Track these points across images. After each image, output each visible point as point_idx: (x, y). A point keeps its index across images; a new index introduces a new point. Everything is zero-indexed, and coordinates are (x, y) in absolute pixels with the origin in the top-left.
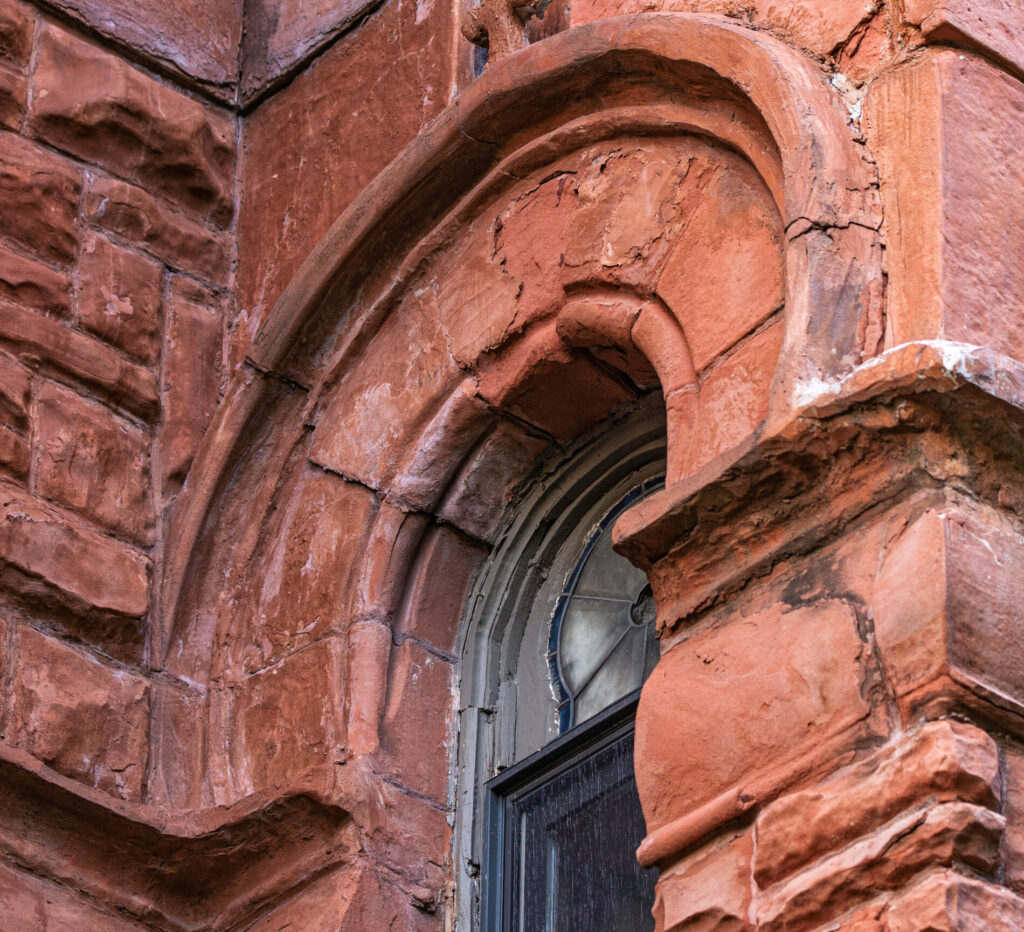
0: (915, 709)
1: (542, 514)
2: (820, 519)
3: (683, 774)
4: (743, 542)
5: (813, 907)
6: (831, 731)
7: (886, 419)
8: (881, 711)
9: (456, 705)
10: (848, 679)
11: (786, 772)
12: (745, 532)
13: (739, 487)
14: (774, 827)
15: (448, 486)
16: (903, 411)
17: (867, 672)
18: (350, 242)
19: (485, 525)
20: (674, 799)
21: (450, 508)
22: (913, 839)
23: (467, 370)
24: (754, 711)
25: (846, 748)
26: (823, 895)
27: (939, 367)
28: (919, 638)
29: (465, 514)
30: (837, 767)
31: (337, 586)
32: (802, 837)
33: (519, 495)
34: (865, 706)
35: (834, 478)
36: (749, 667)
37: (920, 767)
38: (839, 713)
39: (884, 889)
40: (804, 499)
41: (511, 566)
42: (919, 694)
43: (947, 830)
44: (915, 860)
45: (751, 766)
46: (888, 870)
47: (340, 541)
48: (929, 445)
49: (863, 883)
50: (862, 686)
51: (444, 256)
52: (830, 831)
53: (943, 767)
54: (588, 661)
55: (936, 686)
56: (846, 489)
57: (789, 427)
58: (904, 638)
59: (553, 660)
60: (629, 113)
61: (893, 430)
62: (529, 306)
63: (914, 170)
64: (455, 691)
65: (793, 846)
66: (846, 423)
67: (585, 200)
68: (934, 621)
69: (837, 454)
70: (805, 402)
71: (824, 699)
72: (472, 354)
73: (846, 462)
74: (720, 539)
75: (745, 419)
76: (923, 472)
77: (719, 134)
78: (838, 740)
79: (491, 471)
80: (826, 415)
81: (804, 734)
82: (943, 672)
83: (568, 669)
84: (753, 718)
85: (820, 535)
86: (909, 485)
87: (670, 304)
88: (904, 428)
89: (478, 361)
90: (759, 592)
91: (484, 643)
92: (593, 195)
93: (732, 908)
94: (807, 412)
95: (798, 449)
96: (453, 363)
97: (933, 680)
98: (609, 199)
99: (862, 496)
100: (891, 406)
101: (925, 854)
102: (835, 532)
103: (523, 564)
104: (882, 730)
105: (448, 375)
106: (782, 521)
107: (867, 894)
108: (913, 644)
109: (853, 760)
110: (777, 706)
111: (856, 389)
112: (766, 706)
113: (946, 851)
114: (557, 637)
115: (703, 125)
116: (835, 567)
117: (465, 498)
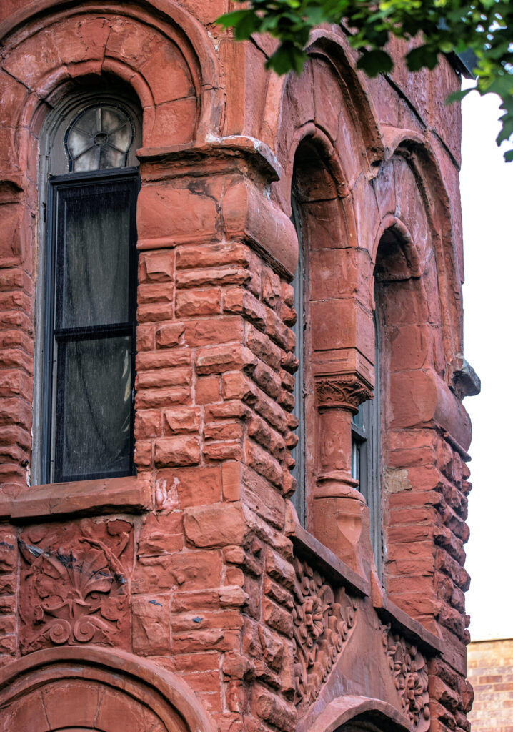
0: (232, 238)
1: (70, 103)
2: (201, 170)
3: (153, 228)
4: (176, 167)
5: (197, 284)
6: (204, 234)
7: (232, 153)
8: (219, 233)
9: (39, 153)
10: (211, 222)
11: (187, 240)
12: (177, 165)
13: (181, 155)
14: (185, 256)
15: (50, 94)
16: (237, 153)
17: (218, 222)
18: (32, 13)
19: (54, 103)
20: (149, 235)
21: (49, 99)
22: (233, 277)
23: (65, 64)
24: (179, 219)
25: (208, 240)
26: (202, 282)
27: (253, 147)
28: (237, 219)
29: (52, 100)
30: (204, 244)
31: (13, 113)
32: (194, 262)
33: (65, 97)
34: (216, 231)
35: (209, 161)
36: (178, 206)
37: (235, 256)
38: (207, 230)
39: (219, 285)
40: (199, 163)
41: (58, 116)
42: (235, 234)
43: (243, 278)
44: (232, 282)
45: (176, 234)
46: (223, 282)
47: (14, 99)
48: (241, 162)
49: (214, 283)
50: (216, 225)
51: (57, 25)
52: (204, 263)
53: (242, 258)
54: (78, 150)
55: (240, 234)
56: (212, 164)
57: (203, 147)
58: (232, 218)
59: (66, 145)
60: (135, 13)
61: (233, 157)
62: (90, 55)
63: (236, 74)
64: (39, 148)
65: (191, 264)
66: (220, 151)
67: (114, 31)
68: (243, 217)
69: (213, 156)
70: (209, 142)
71: (203, 225)
72: (69, 60)
73: (214, 158)
74: (169, 164)
75: (173, 126)
76: (238, 169)
77: (168, 34)
78: (206, 237)
79: (61, 91)
80: (214, 148)
81: (195, 231)
82: (243, 231)
83: (71, 150)
84: (179, 221)
85: (202, 174)
86: (232, 171)
87: (146, 79)
88: (236, 157)
89: (70, 63)
90: (178, 181)
91: (47, 135)
92: (117, 31)
93: (169, 273)
94: (209, 144)
95: (204, 152)
96: (60, 61)
97: (239, 232)
98: (123, 35)
99: (218, 168)
100: (234, 151)
101: (235, 282)
102: (206, 175)
103: (61, 115)
104: (219, 238)
105: (58, 63)
106: (190, 166)
107: (214, 285)
108: (235, 220)
109: (209, 244)
110: (187, 221)
111: (226, 144)
112: (183, 219)
113: (241, 282)
114: (67, 138)
115: (162, 29)
116: (206, 185)
117: (53, 97)
